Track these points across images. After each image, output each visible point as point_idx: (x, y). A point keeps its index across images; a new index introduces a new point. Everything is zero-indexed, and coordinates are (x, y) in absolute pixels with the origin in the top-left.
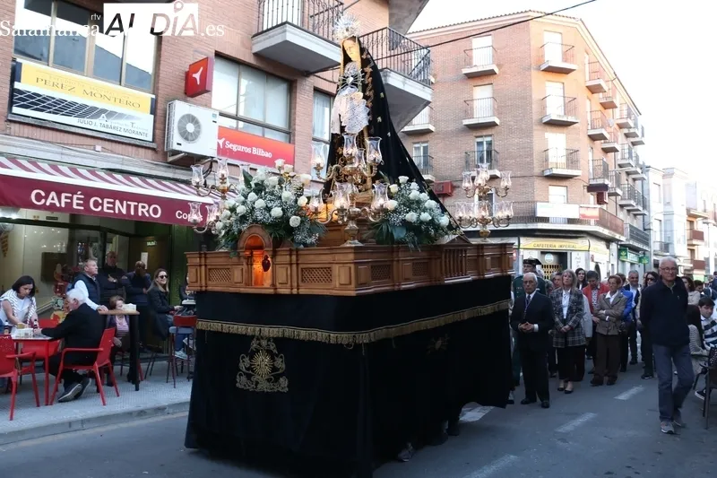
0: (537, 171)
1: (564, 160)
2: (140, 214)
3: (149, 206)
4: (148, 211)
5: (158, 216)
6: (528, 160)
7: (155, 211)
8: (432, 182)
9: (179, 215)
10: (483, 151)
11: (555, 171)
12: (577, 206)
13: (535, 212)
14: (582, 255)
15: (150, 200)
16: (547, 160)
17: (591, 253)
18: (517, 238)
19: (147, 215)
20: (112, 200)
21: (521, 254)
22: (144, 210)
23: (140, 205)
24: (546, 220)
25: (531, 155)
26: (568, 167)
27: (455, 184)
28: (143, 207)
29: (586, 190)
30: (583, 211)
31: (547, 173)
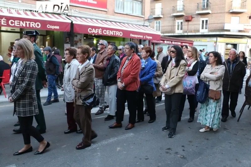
0: (227, 10)
1: (240, 6)
2: (31, 26)
3: (35, 23)
4: (35, 25)
5: (39, 27)
6: (223, 6)
7: (38, 25)
8: (184, 15)
9: (49, 26)
10: (205, 3)
11: (235, 10)
12: (243, 25)
13: (224, 27)
14: (244, 45)
15: (35, 21)
16: (231, 6)
17: (248, 44)
18: (216, 38)
19: (34, 27)
20: (19, 21)
21: (217, 44)
22: (33, 25)
23: (31, 23)
24: (229, 31)
25: (225, 4)
26: (241, 8)
27: (193, 16)
28: (33, 24)
29: (248, 18)
30: (246, 27)
31: (231, 11)
